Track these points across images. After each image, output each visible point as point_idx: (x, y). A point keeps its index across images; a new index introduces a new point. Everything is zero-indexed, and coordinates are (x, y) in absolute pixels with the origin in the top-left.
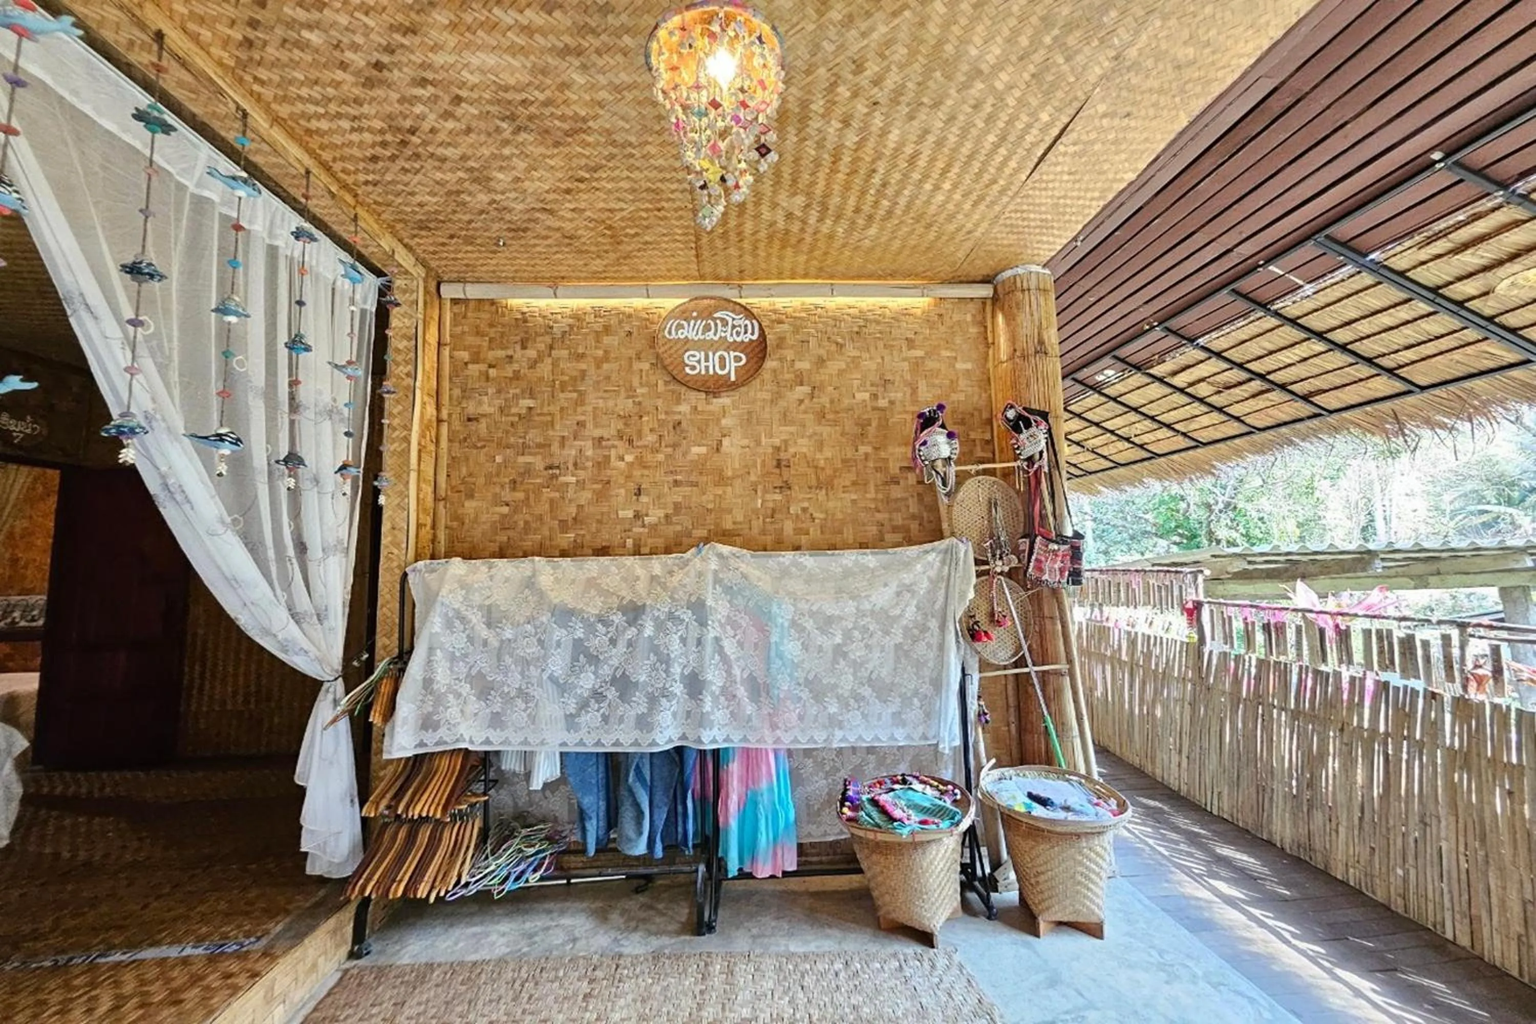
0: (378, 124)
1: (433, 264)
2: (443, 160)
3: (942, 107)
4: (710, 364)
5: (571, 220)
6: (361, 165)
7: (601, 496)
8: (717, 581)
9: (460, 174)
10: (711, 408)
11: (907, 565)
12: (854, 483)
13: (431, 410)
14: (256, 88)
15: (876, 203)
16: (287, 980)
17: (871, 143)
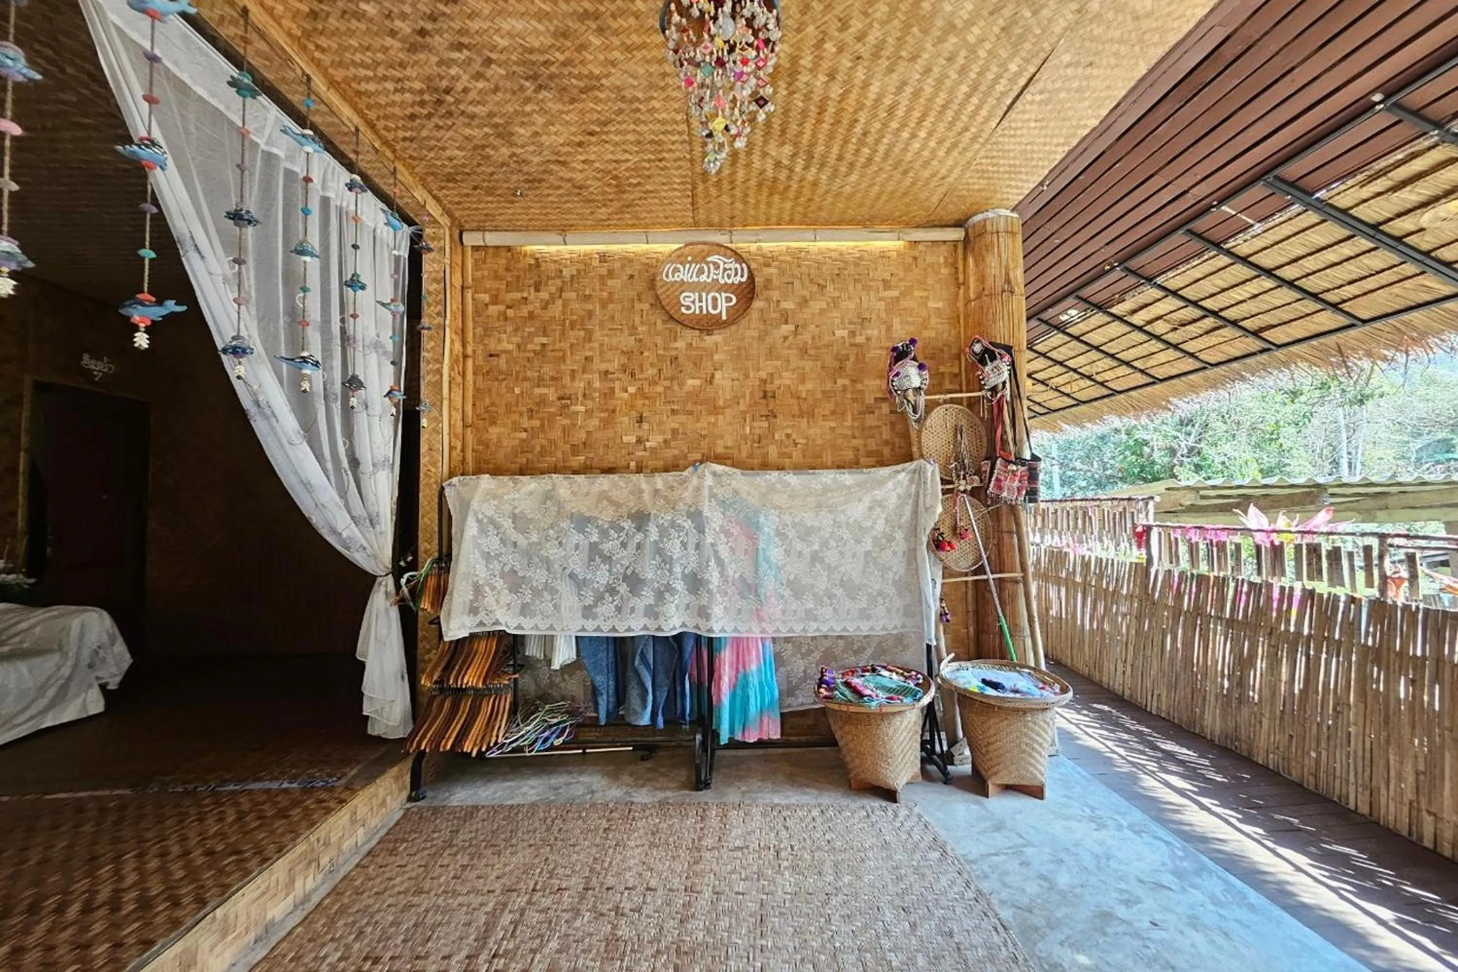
0: (418, 85)
1: (457, 214)
2: (472, 117)
3: (919, 61)
4: (704, 304)
5: (581, 171)
6: (401, 123)
7: (607, 423)
8: (712, 496)
9: (486, 130)
10: (703, 345)
11: (881, 483)
12: (833, 413)
13: (458, 347)
14: (317, 54)
15: (858, 151)
16: (365, 809)
17: (853, 96)
